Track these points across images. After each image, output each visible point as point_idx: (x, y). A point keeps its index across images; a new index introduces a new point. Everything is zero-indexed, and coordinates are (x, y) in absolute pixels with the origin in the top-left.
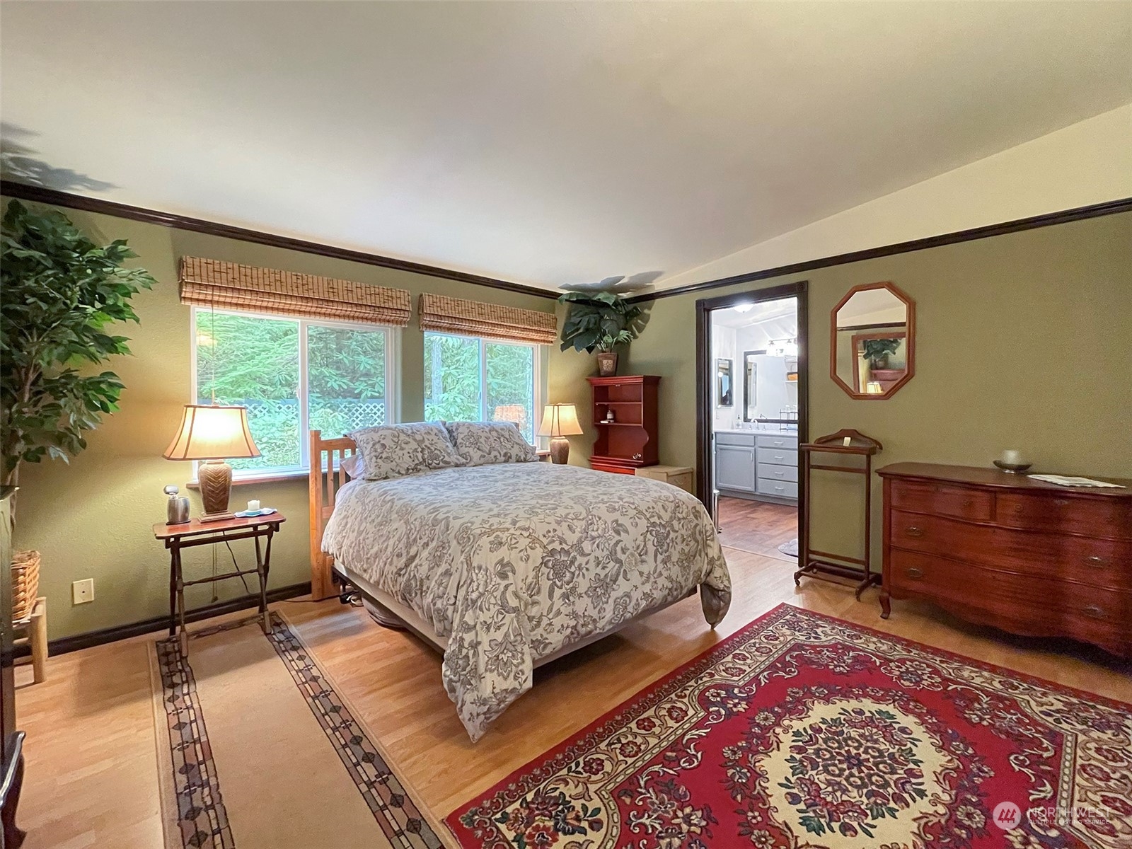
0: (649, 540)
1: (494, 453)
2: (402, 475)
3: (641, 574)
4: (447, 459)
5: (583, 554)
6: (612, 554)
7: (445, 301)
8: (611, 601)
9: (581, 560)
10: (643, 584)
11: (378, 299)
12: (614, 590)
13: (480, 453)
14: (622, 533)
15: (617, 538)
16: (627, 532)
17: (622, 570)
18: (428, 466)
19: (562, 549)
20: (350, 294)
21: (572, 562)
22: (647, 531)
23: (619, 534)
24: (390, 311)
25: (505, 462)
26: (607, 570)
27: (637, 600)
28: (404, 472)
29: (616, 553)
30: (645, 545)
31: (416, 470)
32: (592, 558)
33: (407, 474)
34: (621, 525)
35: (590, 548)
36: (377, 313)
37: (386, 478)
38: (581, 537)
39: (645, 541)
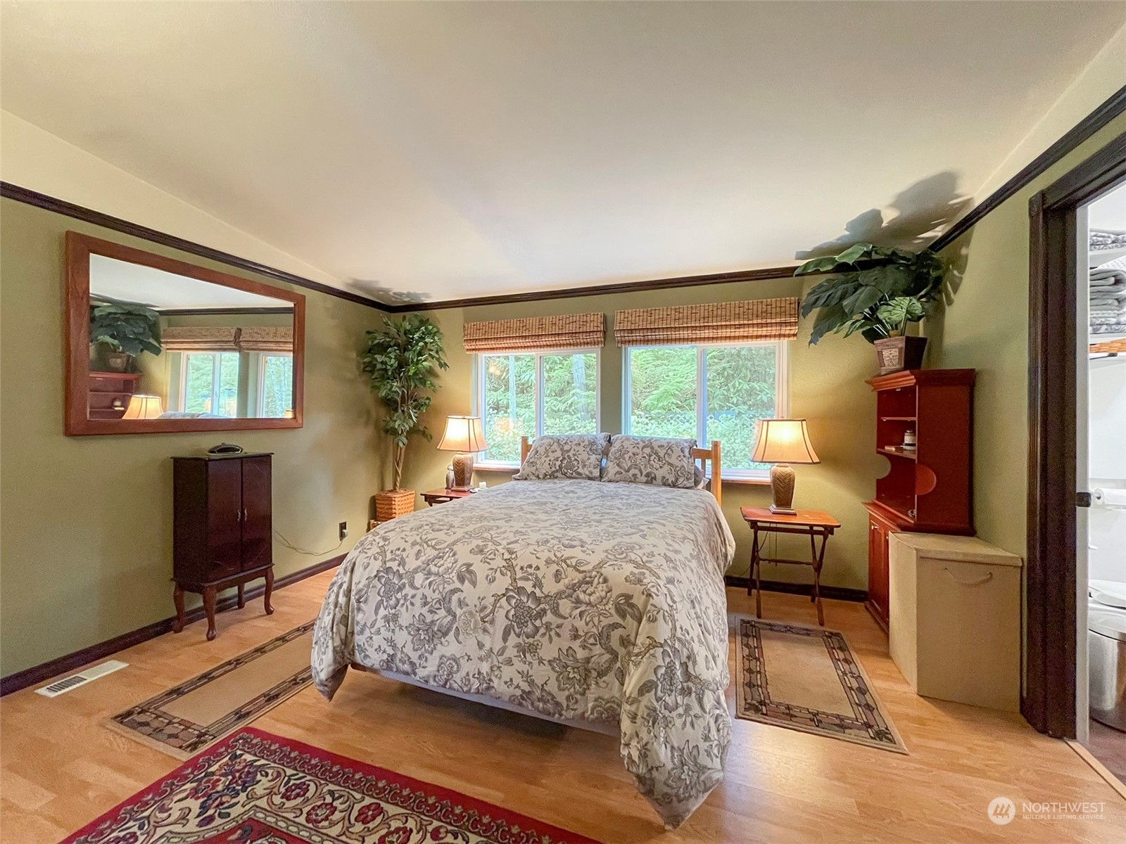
0: (501, 607)
1: (633, 471)
2: (539, 478)
3: (480, 645)
4: (580, 470)
5: (412, 586)
6: (444, 601)
7: (638, 314)
8: (436, 654)
9: (408, 591)
10: (481, 659)
11: (574, 326)
12: (441, 643)
13: (617, 469)
14: (466, 581)
15: (457, 585)
16: (474, 584)
17: (455, 626)
18: (565, 474)
19: (398, 570)
20: (554, 327)
21: (400, 589)
22: (504, 595)
23: (462, 580)
24: (584, 334)
25: (647, 482)
26: (436, 617)
27: (468, 674)
28: (541, 477)
29: (450, 602)
30: (493, 611)
31: (552, 476)
32: (419, 593)
33: (544, 478)
34: (471, 572)
35: (421, 583)
36: (574, 338)
37: (526, 479)
38: (419, 567)
39: (494, 606)
